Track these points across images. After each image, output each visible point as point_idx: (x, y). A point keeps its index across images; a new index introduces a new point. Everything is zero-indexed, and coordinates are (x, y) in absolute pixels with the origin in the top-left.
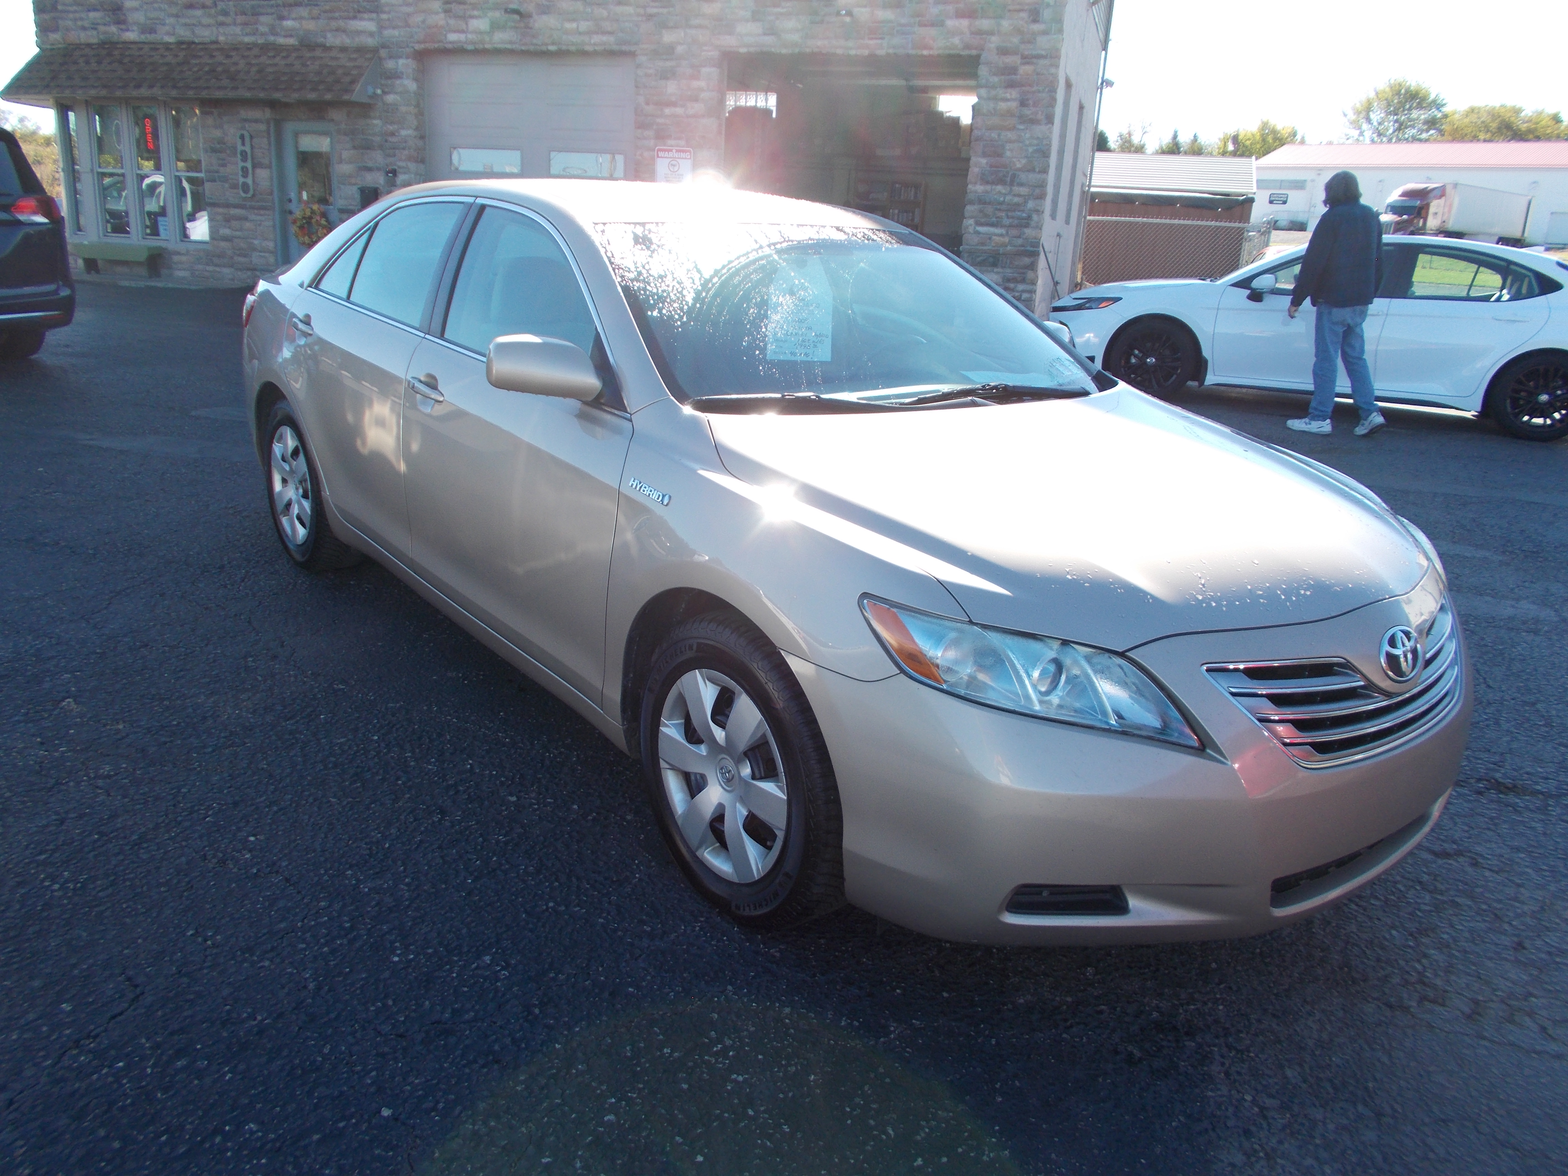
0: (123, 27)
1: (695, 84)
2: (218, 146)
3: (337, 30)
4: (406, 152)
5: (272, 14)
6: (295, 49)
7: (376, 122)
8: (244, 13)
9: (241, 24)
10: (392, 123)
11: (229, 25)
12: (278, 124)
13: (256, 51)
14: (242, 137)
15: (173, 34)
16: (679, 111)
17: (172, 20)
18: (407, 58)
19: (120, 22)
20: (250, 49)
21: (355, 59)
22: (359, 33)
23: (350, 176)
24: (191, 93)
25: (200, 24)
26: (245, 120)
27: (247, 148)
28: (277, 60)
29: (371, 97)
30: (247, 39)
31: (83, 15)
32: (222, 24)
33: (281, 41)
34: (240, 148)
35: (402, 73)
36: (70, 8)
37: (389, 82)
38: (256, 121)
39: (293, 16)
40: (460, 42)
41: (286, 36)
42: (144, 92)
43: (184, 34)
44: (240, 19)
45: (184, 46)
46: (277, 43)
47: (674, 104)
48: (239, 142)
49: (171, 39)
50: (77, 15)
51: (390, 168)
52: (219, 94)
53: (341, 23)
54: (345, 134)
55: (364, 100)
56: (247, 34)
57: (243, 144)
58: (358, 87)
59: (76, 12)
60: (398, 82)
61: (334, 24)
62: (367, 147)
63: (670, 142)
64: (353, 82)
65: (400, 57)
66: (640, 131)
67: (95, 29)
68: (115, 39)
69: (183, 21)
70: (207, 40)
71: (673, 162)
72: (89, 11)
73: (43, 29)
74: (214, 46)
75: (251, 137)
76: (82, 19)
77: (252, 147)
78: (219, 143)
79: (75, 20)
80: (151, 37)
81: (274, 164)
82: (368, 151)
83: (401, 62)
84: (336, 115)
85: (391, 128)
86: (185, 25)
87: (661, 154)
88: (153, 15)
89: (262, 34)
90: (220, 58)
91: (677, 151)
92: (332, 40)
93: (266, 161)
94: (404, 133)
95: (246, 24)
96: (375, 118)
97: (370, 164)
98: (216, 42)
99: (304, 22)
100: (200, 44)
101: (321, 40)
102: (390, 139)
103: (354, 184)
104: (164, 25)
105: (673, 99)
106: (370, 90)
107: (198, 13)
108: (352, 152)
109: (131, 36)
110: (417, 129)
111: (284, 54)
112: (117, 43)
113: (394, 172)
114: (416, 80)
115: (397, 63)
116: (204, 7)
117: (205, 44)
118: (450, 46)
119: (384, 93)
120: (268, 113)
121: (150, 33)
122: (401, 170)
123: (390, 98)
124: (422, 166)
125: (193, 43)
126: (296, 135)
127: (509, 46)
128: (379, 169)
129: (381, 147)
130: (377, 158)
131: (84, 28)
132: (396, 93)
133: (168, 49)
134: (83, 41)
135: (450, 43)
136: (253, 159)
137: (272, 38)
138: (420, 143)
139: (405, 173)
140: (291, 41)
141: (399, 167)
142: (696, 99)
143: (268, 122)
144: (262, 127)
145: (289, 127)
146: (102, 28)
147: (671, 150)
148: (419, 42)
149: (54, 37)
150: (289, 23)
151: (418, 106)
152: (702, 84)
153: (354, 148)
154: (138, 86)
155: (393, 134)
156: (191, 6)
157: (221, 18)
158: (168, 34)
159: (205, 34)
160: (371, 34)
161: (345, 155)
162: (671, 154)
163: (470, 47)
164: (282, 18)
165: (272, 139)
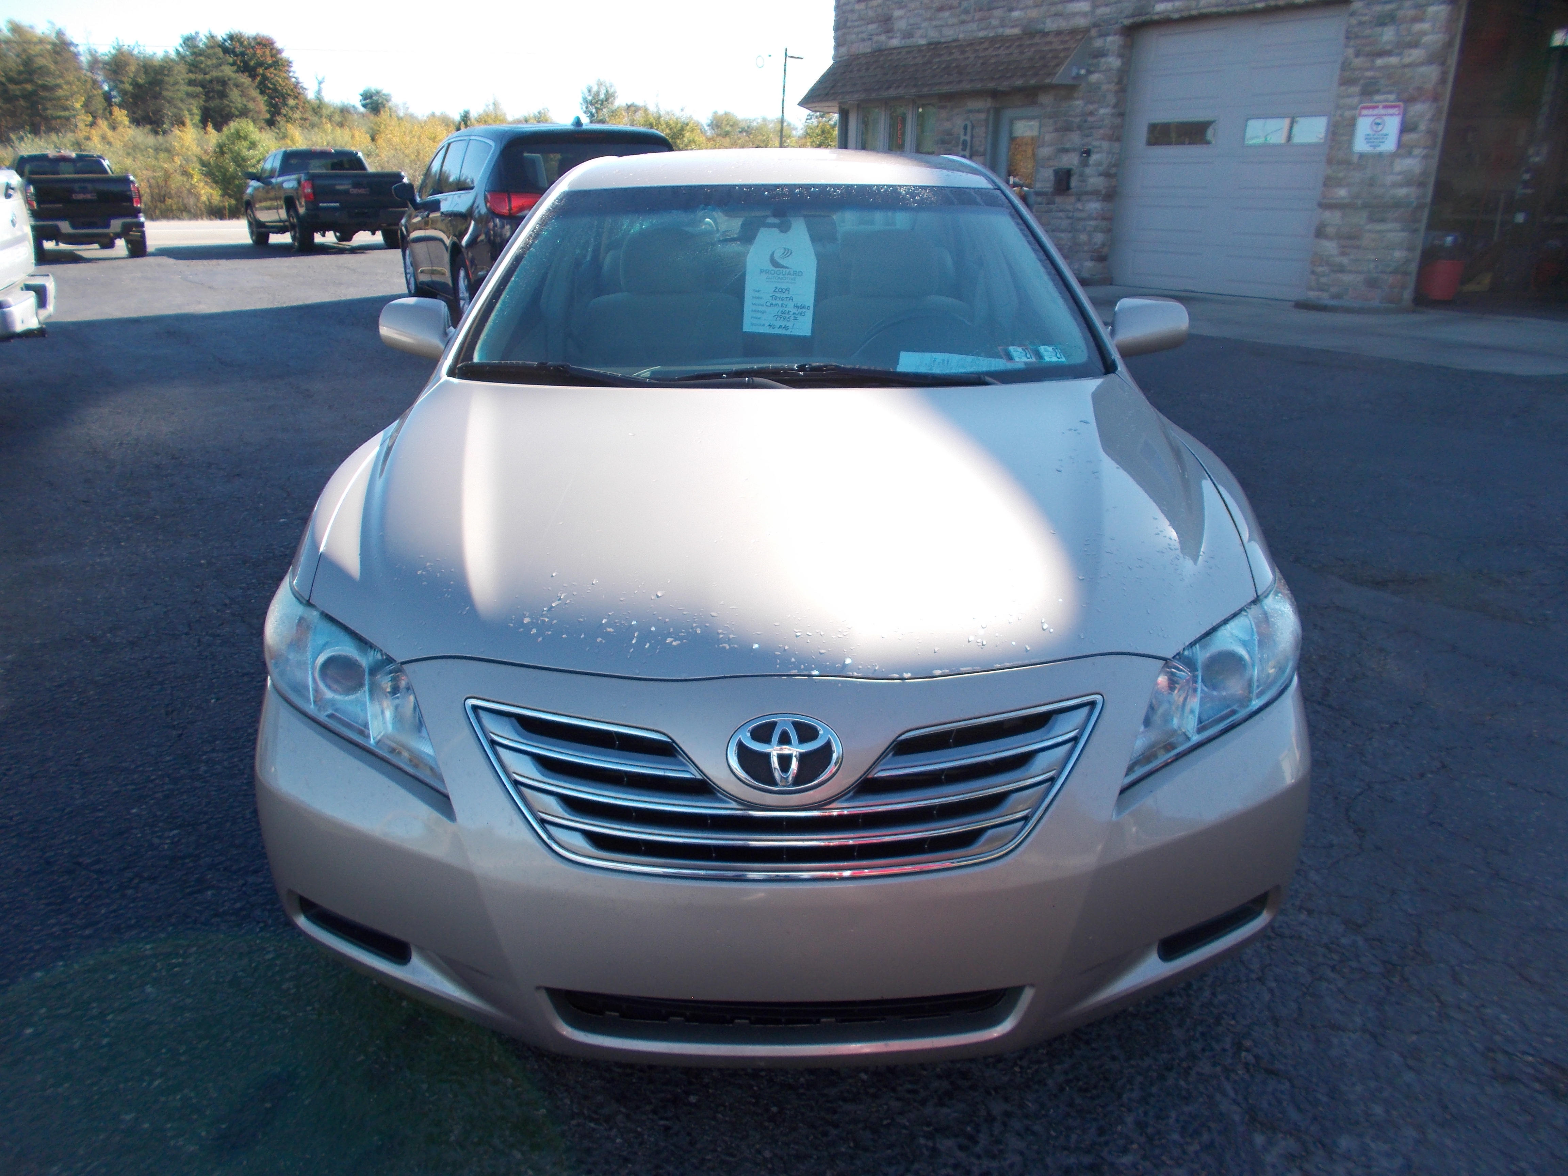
0: (890, 35)
1: (1418, 27)
2: (947, 137)
3: (1056, 15)
4: (1102, 131)
5: (1004, 7)
6: (1019, 38)
7: (1078, 102)
8: (981, 10)
9: (978, 20)
10: (1092, 103)
11: (968, 22)
12: (998, 112)
13: (986, 45)
14: (965, 128)
15: (926, 37)
16: (1393, 60)
17: (925, 24)
18: (1115, 34)
19: (889, 31)
20: (982, 43)
21: (1066, 42)
22: (1074, 15)
23: (1049, 159)
24: (925, 90)
25: (947, 25)
26: (971, 111)
27: (968, 138)
28: (1000, 52)
29: (1074, 78)
30: (981, 34)
31: (863, 28)
32: (963, 22)
33: (1008, 31)
34: (962, 138)
35: (1108, 50)
36: (856, 24)
37: (1095, 61)
38: (978, 111)
39: (1021, 6)
40: (1167, 11)
41: (1013, 27)
42: (892, 93)
43: (934, 35)
44: (978, 15)
45: (932, 47)
46: (1005, 34)
47: (1389, 53)
48: (962, 133)
49: (923, 42)
50: (860, 29)
51: (1086, 148)
52: (946, 89)
53: (1060, 7)
54: (1050, 118)
55: (1070, 82)
56: (982, 29)
57: (965, 134)
58: (1061, 70)
59: (858, 26)
60: (1103, 60)
61: (1054, 9)
62: (1067, 128)
63: (1377, 97)
64: (1057, 65)
65: (1108, 35)
66: (1343, 88)
67: (870, 39)
68: (883, 47)
69: (934, 23)
70: (950, 39)
71: (1378, 121)
72: (868, 24)
73: (839, 43)
74: (955, 44)
75: (973, 127)
76: (862, 32)
77: (972, 137)
78: (948, 135)
79: (858, 34)
80: (909, 42)
81: (989, 151)
82: (1068, 133)
83: (1110, 39)
84: (1046, 99)
85: (1091, 107)
86: (936, 26)
87: (1364, 112)
88: (912, 21)
89: (995, 27)
90: (957, 55)
91: (1385, 107)
92: (1051, 25)
93: (982, 149)
94: (1102, 111)
95: (981, 20)
96: (1078, 99)
97: (1068, 146)
98: (956, 40)
99: (1028, 11)
100: (945, 43)
101: (1040, 27)
102: (1090, 119)
103: (1051, 166)
104: (919, 28)
105: (1388, 47)
106: (1074, 72)
107: (946, 14)
108: (1053, 134)
109: (895, 42)
110: (1115, 107)
111: (1008, 44)
112: (884, 50)
113: (1088, 153)
114: (1121, 56)
115: (1105, 40)
116: (951, 8)
117: (949, 42)
118: (1156, 17)
119: (1089, 72)
120: (988, 103)
121: (909, 38)
122: (1095, 150)
123: (1094, 78)
124: (1117, 145)
125: (939, 43)
126: (1012, 122)
127: (1215, 10)
128: (1074, 150)
129: (1079, 128)
130: (1075, 139)
131: (863, 40)
132: (1100, 72)
133: (920, 51)
134: (861, 52)
135: (1158, 13)
136: (971, 147)
137: (1000, 31)
138: (1118, 121)
139: (1097, 153)
140: (1016, 31)
141: (1094, 147)
142: (1415, 45)
143: (988, 111)
144: (983, 116)
145: (1008, 114)
146: (875, 38)
147: (1377, 107)
148: (1127, 17)
149: (843, 50)
150: (1016, 14)
151: (1120, 82)
152: (1426, 26)
153: (1056, 130)
154: (889, 88)
155: (1091, 114)
156: (941, 9)
157: (963, 17)
158: (922, 37)
159: (949, 34)
160: (1085, 15)
161: (1048, 137)
162: (1376, 112)
163: (1176, 16)
164: (1011, 10)
165: (990, 129)
